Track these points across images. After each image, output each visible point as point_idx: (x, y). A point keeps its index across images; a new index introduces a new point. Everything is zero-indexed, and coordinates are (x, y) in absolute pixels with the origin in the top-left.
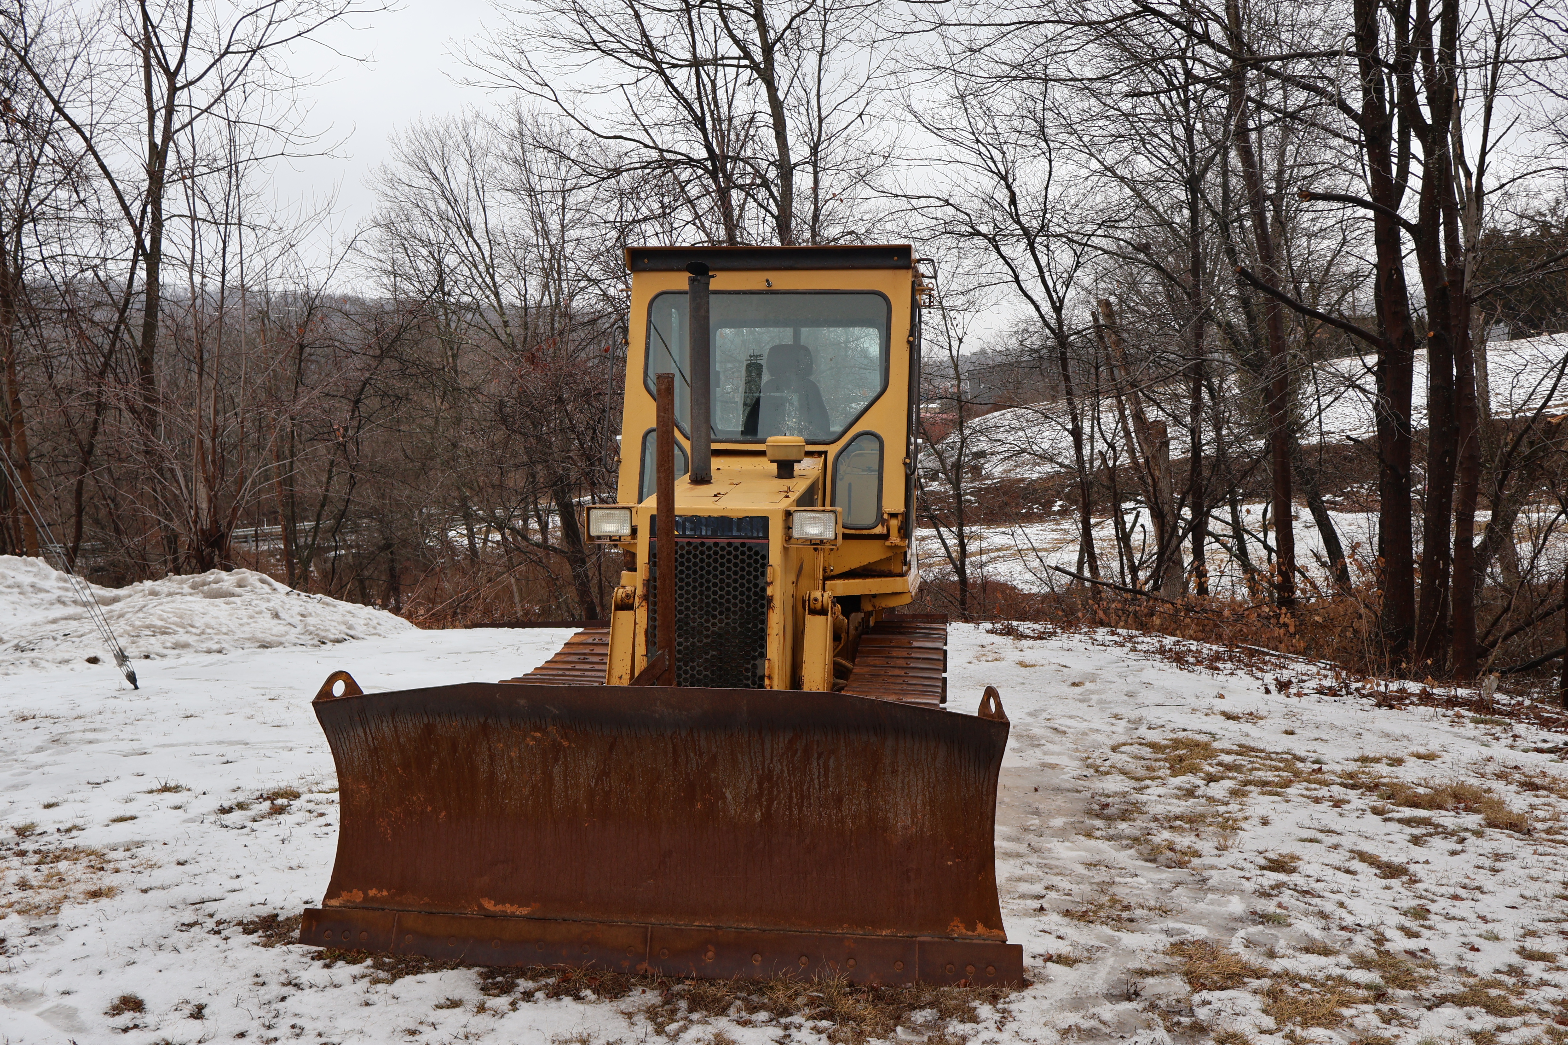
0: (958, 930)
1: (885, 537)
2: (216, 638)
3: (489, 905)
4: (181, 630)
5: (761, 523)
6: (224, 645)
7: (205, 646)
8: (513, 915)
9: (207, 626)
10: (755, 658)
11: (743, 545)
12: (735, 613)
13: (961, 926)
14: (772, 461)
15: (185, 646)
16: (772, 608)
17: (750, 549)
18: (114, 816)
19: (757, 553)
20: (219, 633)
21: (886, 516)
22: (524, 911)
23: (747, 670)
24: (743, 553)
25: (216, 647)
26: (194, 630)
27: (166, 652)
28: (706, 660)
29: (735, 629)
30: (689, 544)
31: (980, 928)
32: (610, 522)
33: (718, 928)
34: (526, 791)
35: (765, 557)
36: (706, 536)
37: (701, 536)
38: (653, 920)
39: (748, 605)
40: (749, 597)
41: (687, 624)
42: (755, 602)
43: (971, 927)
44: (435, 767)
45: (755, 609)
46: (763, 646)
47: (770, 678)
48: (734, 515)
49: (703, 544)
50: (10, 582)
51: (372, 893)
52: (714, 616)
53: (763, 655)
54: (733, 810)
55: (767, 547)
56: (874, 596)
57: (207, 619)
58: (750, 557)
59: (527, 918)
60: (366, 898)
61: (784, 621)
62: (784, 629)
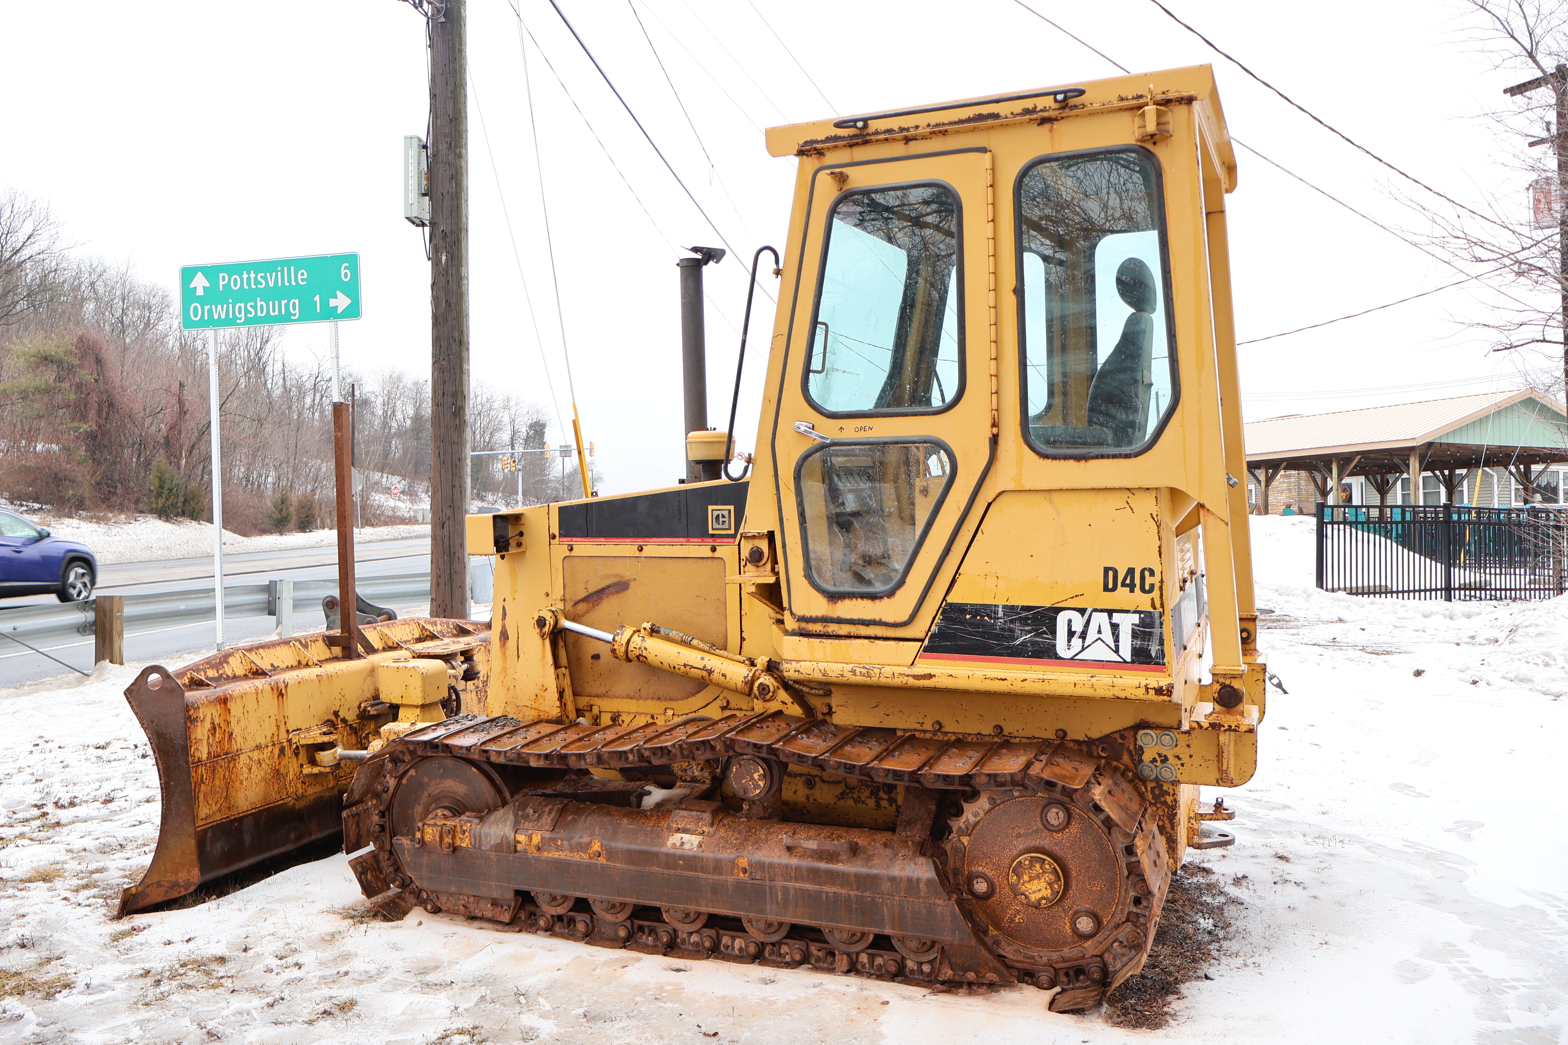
61: (504, 627)
62: (504, 636)
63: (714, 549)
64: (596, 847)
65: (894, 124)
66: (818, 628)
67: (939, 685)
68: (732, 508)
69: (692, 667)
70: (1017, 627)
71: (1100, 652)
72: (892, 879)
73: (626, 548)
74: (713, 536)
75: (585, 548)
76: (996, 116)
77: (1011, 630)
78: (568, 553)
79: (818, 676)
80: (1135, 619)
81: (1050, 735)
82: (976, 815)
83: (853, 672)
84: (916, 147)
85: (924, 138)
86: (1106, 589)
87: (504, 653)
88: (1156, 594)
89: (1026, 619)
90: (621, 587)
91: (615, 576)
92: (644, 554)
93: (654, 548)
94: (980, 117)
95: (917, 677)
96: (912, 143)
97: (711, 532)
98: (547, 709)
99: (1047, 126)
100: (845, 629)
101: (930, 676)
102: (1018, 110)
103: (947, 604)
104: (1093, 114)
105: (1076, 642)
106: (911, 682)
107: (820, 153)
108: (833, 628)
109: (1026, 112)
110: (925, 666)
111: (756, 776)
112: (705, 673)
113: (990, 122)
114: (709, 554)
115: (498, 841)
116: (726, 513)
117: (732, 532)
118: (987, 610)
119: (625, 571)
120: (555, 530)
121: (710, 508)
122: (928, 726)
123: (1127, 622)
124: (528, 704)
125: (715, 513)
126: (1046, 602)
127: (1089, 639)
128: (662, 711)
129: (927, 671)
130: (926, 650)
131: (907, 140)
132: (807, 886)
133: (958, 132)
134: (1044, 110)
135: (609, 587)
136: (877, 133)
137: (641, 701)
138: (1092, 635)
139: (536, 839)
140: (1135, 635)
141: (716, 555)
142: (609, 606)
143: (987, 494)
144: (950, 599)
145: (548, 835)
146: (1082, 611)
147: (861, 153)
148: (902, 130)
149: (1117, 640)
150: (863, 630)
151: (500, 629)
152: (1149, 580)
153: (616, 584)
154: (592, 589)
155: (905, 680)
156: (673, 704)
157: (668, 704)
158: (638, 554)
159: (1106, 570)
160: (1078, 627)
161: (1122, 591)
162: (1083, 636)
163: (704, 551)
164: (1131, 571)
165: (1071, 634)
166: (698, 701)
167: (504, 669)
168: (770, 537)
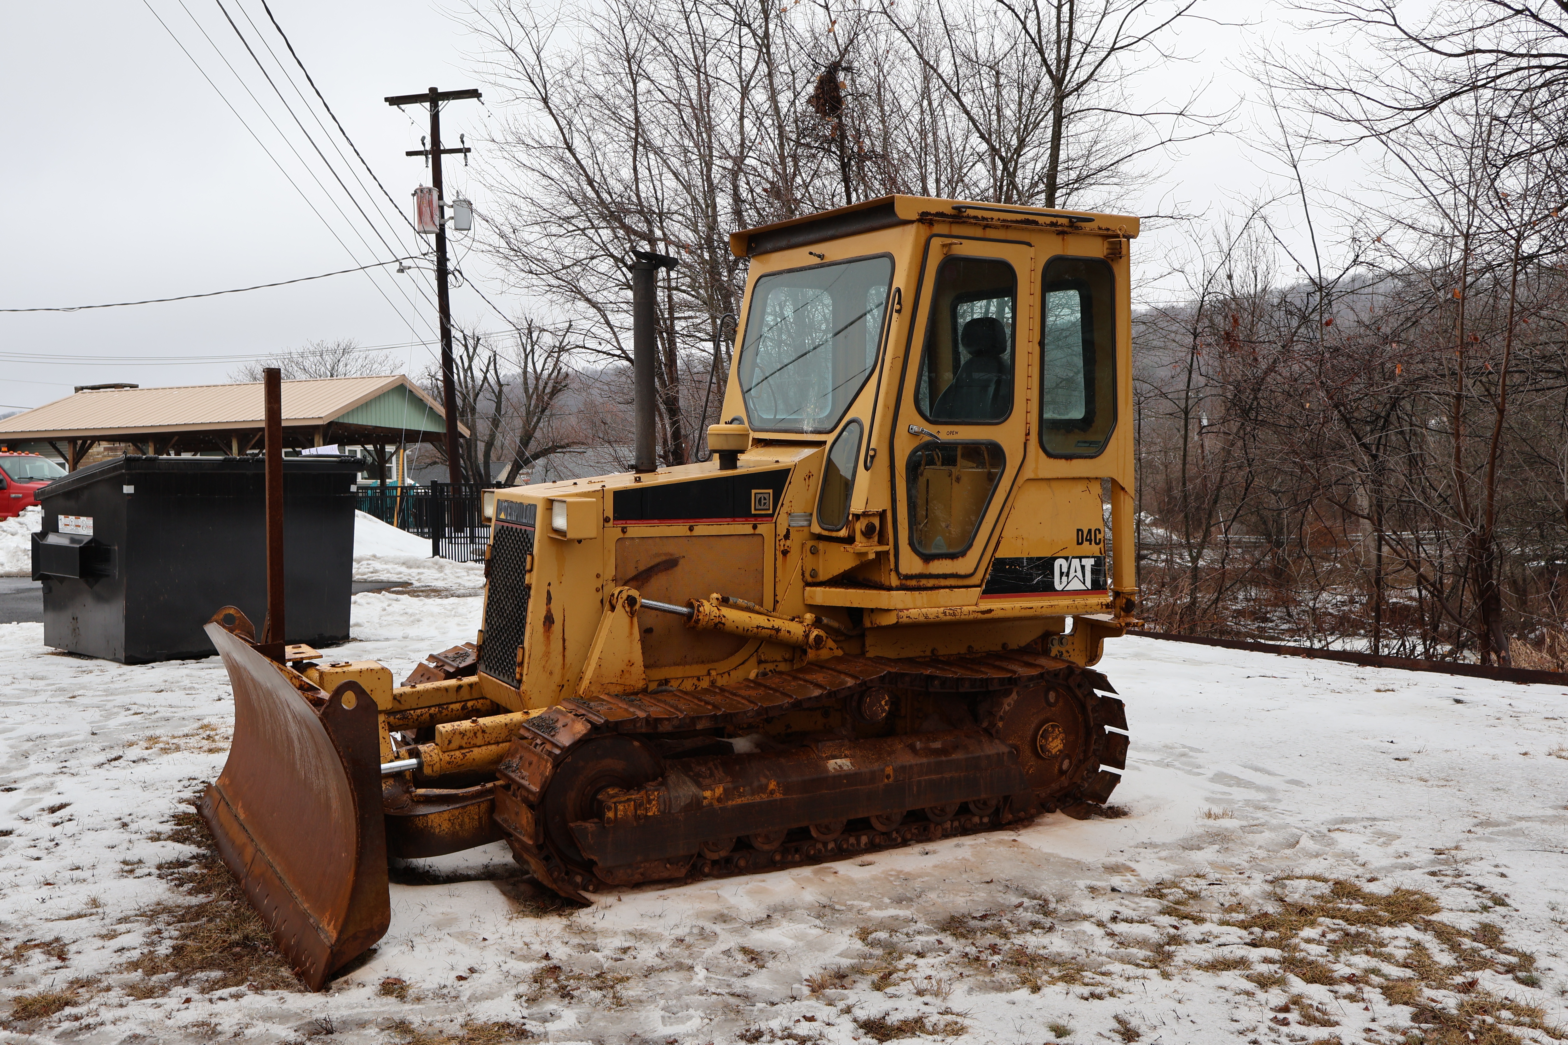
1: (851, 540)
5: (533, 510)
8: (239, 818)
10: (519, 645)
11: (525, 531)
12: (516, 598)
16: (528, 596)
17: (527, 536)
19: (529, 541)
21: (850, 517)
22: (243, 817)
23: (515, 656)
24: (524, 540)
28: (502, 642)
29: (515, 614)
30: (507, 528)
35: (531, 545)
36: (514, 522)
38: (262, 847)
39: (522, 592)
40: (522, 584)
42: (524, 589)
45: (524, 597)
46: (524, 633)
47: (521, 664)
48: (525, 502)
49: (512, 529)
53: (522, 642)
55: (534, 535)
58: (526, 544)
59: (240, 823)
61: (549, 611)
62: (549, 620)
63: (755, 527)
64: (772, 785)
65: (980, 214)
66: (913, 583)
67: (996, 616)
68: (771, 491)
69: (763, 628)
70: (1034, 571)
71: (1076, 585)
72: (988, 757)
73: (679, 529)
74: (755, 516)
75: (638, 530)
76: (1036, 223)
77: (1031, 574)
78: (621, 535)
79: (922, 619)
80: (1092, 561)
81: (999, 648)
82: (1009, 705)
83: (945, 613)
84: (991, 233)
85: (996, 227)
86: (1078, 544)
87: (548, 638)
88: (1102, 545)
89: (1038, 566)
90: (670, 564)
91: (665, 554)
92: (695, 533)
93: (702, 529)
94: (1027, 222)
95: (983, 612)
96: (988, 230)
97: (753, 512)
98: (633, 683)
99: (1061, 237)
100: (931, 583)
101: (990, 611)
102: (1048, 222)
103: (996, 559)
104: (1086, 234)
105: (1064, 578)
106: (980, 616)
107: (931, 223)
108: (924, 582)
109: (1053, 224)
110: (985, 605)
111: (883, 703)
112: (773, 632)
113: (1033, 227)
114: (751, 531)
115: (688, 801)
116: (766, 496)
117: (771, 512)
118: (1017, 561)
119: (673, 549)
120: (610, 513)
121: (754, 491)
122: (928, 653)
123: (1089, 563)
124: (614, 681)
125: (759, 496)
126: (1048, 554)
127: (1071, 577)
128: (705, 672)
129: (988, 607)
130: (984, 592)
131: (986, 227)
132: (933, 777)
133: (1015, 228)
134: (1061, 225)
135: (658, 564)
136: (968, 217)
137: (687, 667)
138: (1072, 575)
139: (719, 791)
140: (1093, 572)
141: (758, 531)
142: (658, 582)
143: (1020, 481)
144: (998, 555)
145: (730, 785)
146: (1066, 558)
147: (957, 230)
148: (984, 219)
149: (1084, 576)
150: (943, 582)
151: (544, 613)
152: (1099, 536)
153: (665, 562)
154: (642, 568)
155: (975, 615)
156: (715, 665)
157: (710, 666)
158: (689, 533)
159: (1078, 530)
160: (1065, 570)
161: (1086, 544)
162: (1068, 575)
163: (747, 529)
164: (1090, 531)
165: (1062, 574)
166: (737, 658)
167: (547, 654)
168: (882, 515)
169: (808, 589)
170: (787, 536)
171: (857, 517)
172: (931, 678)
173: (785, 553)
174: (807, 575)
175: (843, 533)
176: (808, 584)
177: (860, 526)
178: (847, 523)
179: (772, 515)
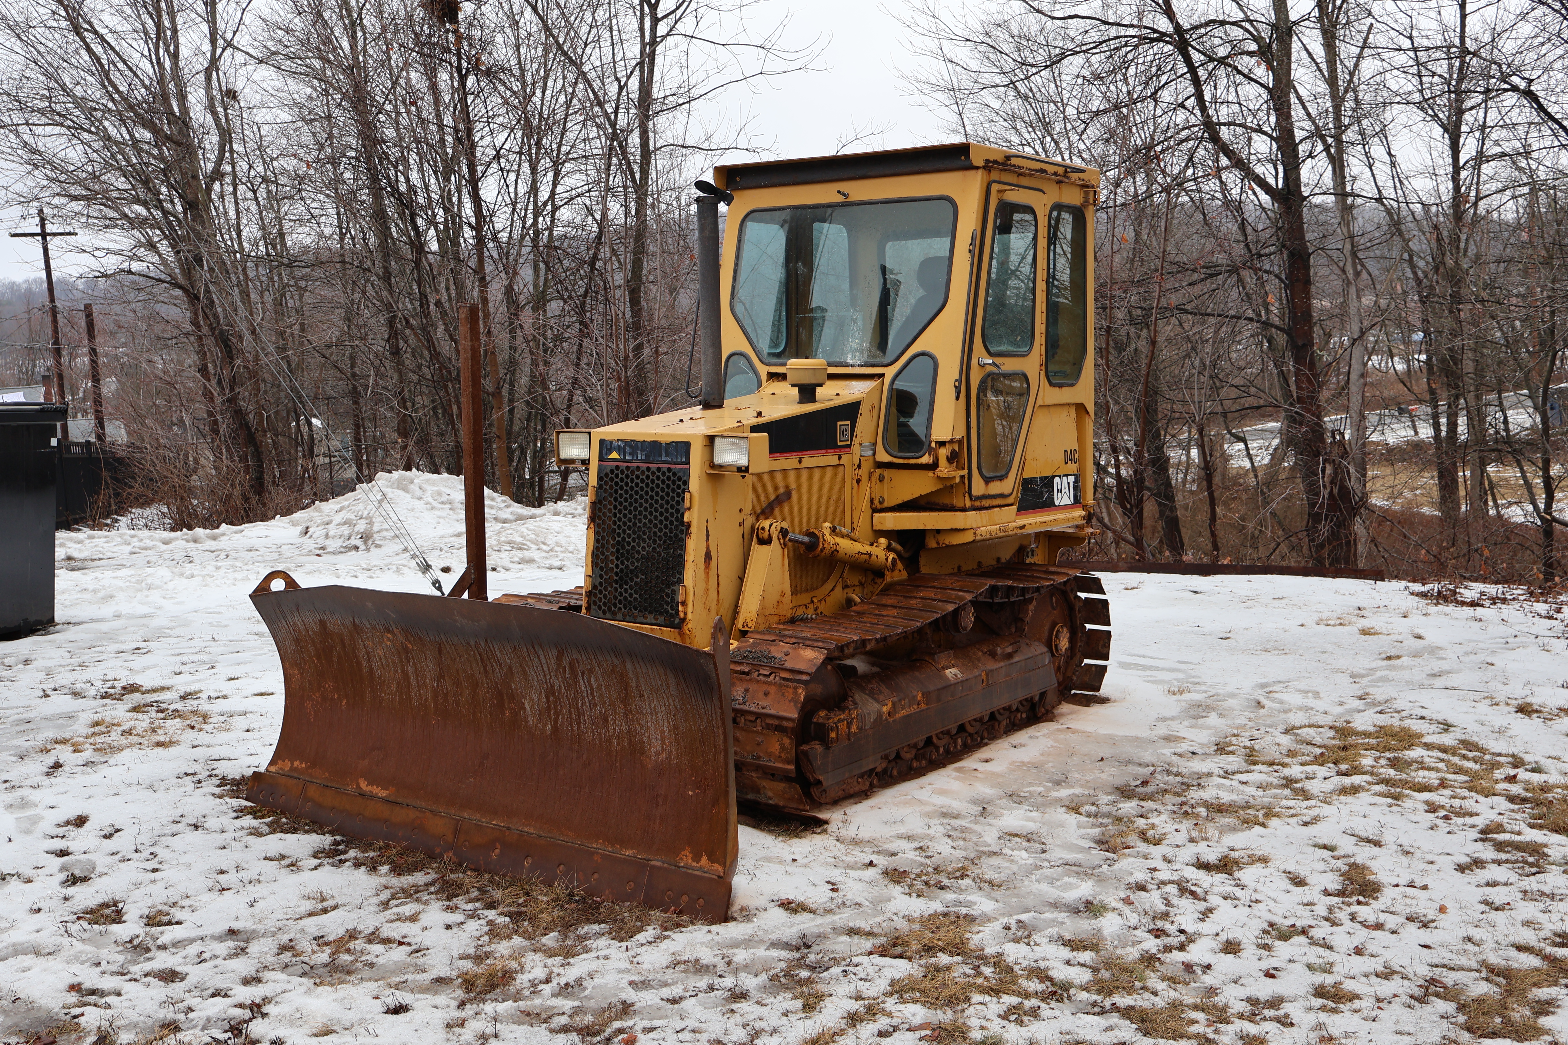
0: (686, 859)
1: (934, 466)
2: (561, 556)
3: (363, 785)
4: (534, 547)
5: (683, 448)
6: (567, 563)
7: (548, 563)
8: (376, 796)
9: (558, 544)
10: (674, 584)
11: (669, 470)
12: (660, 538)
13: (690, 856)
14: (793, 385)
15: (530, 561)
16: (688, 534)
17: (674, 474)
18: (257, 691)
19: (679, 479)
20: (566, 551)
21: (933, 445)
22: (383, 793)
23: (668, 595)
24: (669, 478)
25: (557, 564)
26: (544, 547)
27: (511, 565)
28: (636, 584)
29: (659, 554)
30: (628, 468)
31: (704, 860)
32: (574, 446)
33: (508, 829)
34: (394, 687)
35: (686, 483)
36: (642, 461)
37: (637, 461)
38: (466, 815)
39: (671, 531)
40: (672, 523)
41: (623, 547)
42: (676, 527)
43: (697, 858)
44: (335, 659)
45: (676, 535)
46: (681, 571)
47: (684, 603)
48: (664, 440)
49: (638, 468)
50: (444, 498)
51: (296, 764)
52: (644, 541)
53: (681, 581)
54: (532, 721)
55: (687, 472)
56: (938, 531)
57: (561, 538)
58: (674, 482)
59: (385, 800)
60: (293, 769)
61: (708, 548)
62: (708, 556)
63: (840, 458)
64: (918, 695)
66: (978, 503)
67: (1026, 531)
68: (848, 423)
69: (862, 553)
70: (1043, 489)
71: (1067, 500)
73: (791, 462)
74: (840, 447)
77: (1042, 492)
80: (1073, 478)
82: (1031, 611)
83: (1000, 530)
86: (1066, 463)
87: (708, 575)
88: (1077, 463)
89: (1045, 484)
90: (788, 494)
91: (783, 487)
92: (804, 465)
93: (808, 461)
95: (1019, 528)
96: (1021, 177)
97: (838, 443)
98: (785, 613)
99: (1059, 185)
100: (988, 503)
101: (1023, 527)
103: (1024, 479)
105: (1059, 495)
107: (990, 170)
108: (984, 503)
111: (971, 615)
112: (868, 557)
114: (838, 462)
115: (875, 716)
116: (846, 427)
117: (849, 442)
118: (1035, 481)
119: (789, 482)
121: (838, 424)
123: (1072, 480)
124: (773, 612)
125: (841, 428)
126: (1051, 473)
127: (1063, 493)
128: (810, 600)
129: (1022, 523)
130: (1019, 510)
135: (778, 498)
138: (1063, 491)
139: (889, 705)
140: (1074, 488)
141: (841, 462)
142: (779, 514)
143: (1037, 408)
144: (1025, 476)
145: (895, 701)
146: (1060, 477)
149: (1069, 492)
150: (996, 502)
151: (703, 550)
152: (1075, 456)
153: (785, 492)
154: (768, 501)
155: (1017, 531)
156: (816, 592)
157: (813, 593)
158: (798, 466)
159: (1065, 451)
160: (1060, 487)
161: (1070, 463)
162: (1061, 492)
163: (832, 460)
164: (1071, 451)
165: (1058, 491)
166: (828, 586)
167: (707, 590)
168: (960, 442)
169: (876, 515)
170: (859, 466)
171: (942, 444)
172: (1010, 589)
173: (858, 481)
174: (876, 503)
175: (926, 459)
176: (875, 510)
177: (943, 452)
178: (930, 450)
179: (849, 446)
